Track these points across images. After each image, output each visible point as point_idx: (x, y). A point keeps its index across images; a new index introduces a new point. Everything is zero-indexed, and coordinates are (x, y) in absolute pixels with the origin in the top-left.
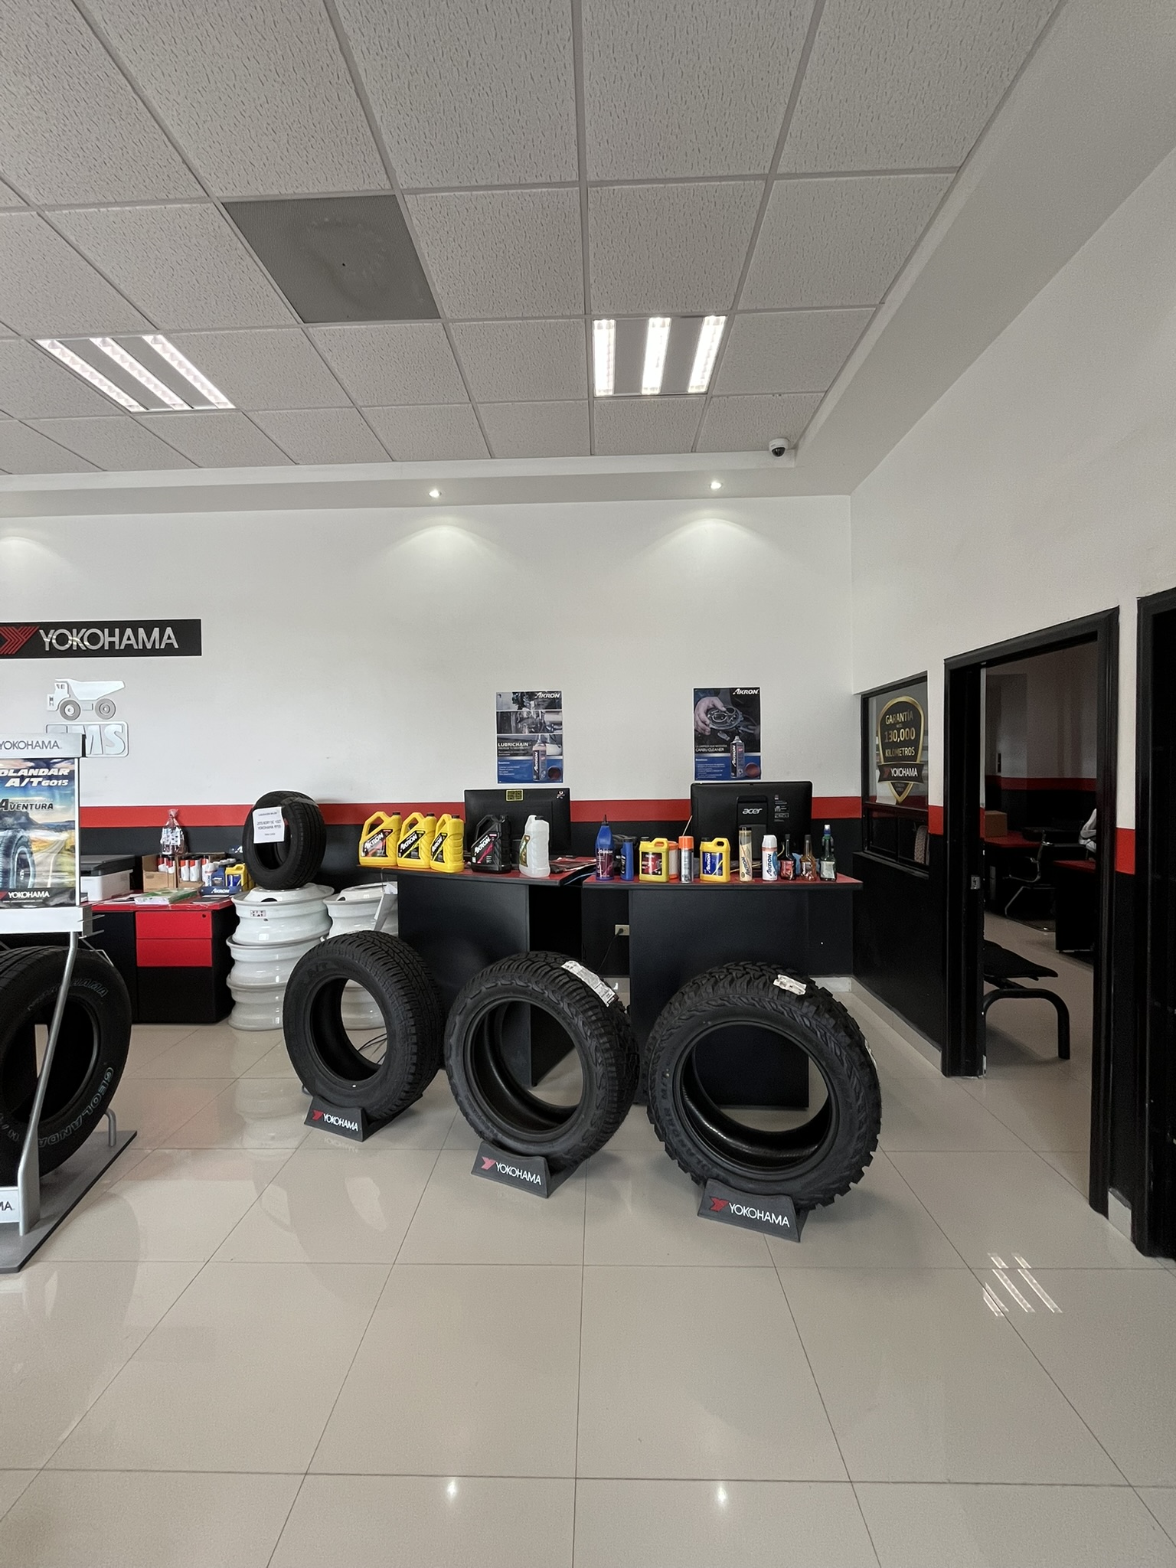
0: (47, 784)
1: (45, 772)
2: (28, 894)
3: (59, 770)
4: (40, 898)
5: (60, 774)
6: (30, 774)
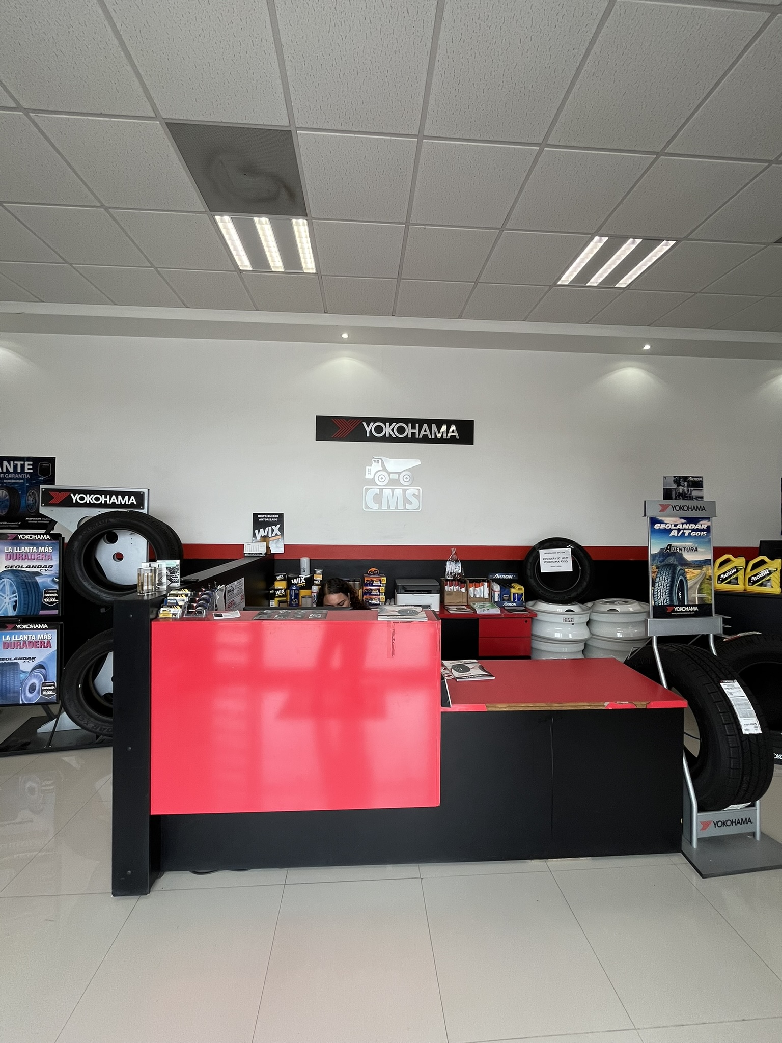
0: (694, 535)
1: (693, 526)
2: (686, 609)
3: (701, 525)
4: (693, 611)
5: (702, 528)
6: (683, 528)
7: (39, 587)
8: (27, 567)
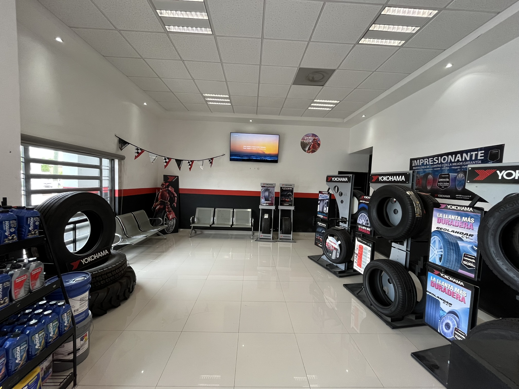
7: (460, 250)
8: (452, 231)
